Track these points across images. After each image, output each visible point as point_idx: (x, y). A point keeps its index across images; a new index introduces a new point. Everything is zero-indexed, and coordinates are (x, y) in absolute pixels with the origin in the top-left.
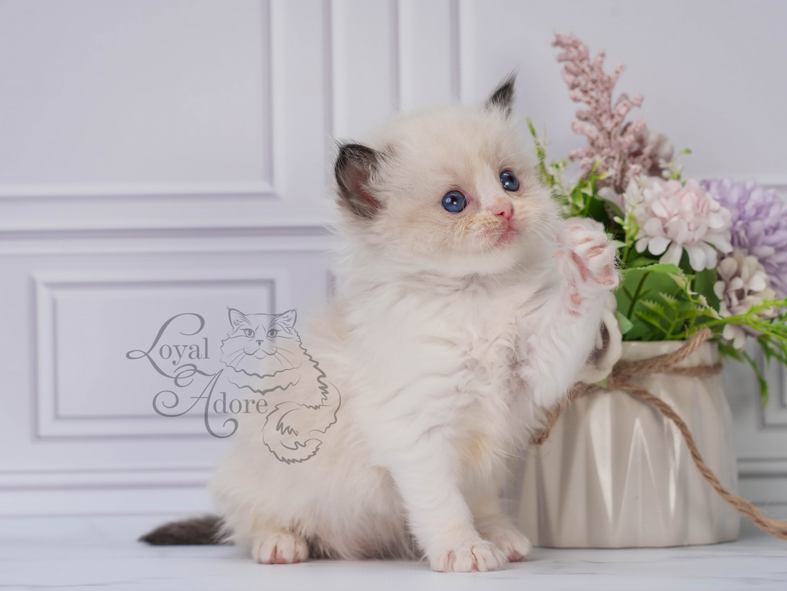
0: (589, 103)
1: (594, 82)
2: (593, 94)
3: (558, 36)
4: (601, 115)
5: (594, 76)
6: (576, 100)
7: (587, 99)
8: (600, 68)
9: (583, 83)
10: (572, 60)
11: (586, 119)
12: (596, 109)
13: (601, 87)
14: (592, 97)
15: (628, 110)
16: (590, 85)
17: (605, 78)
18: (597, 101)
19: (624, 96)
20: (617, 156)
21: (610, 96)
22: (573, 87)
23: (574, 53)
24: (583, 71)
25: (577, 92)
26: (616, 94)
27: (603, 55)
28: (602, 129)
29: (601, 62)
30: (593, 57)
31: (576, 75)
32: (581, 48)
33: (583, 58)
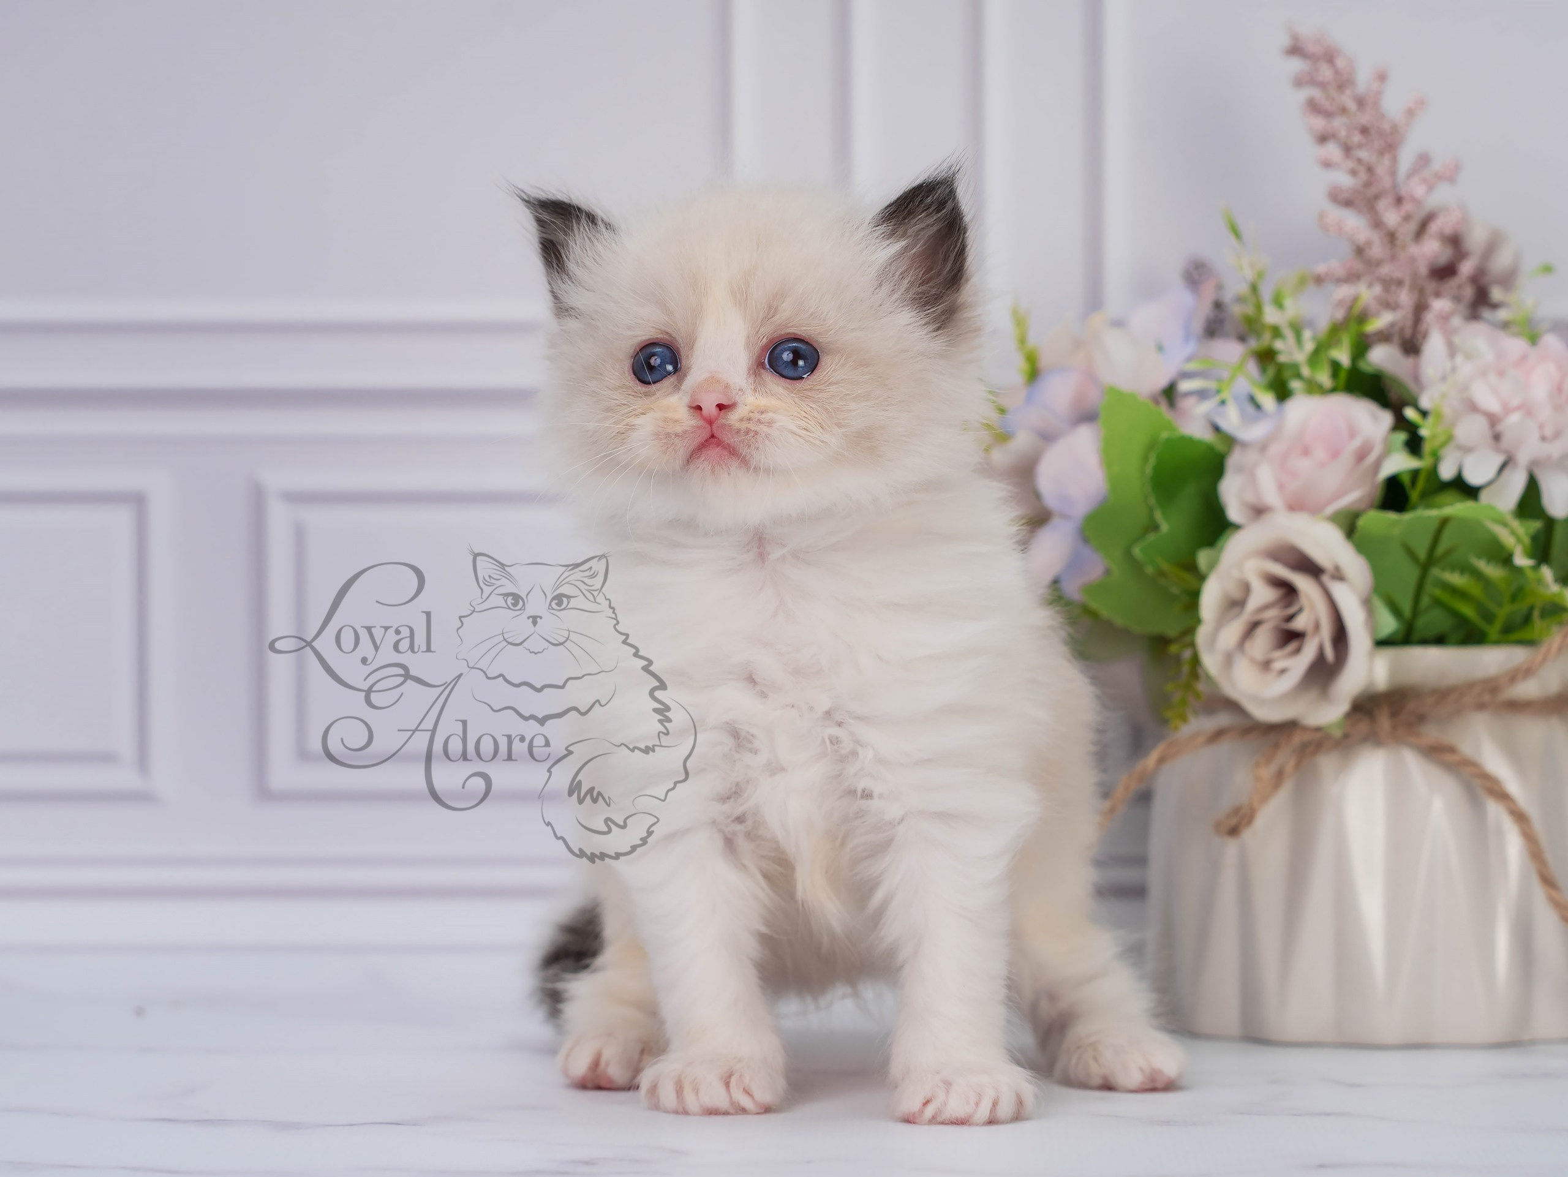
0: (1353, 173)
1: (1365, 131)
2: (1363, 154)
3: (1295, 38)
4: (1377, 197)
5: (1364, 119)
6: (1327, 164)
7: (1350, 164)
8: (1376, 105)
9: (1343, 133)
10: (1323, 85)
11: (1348, 203)
12: (1368, 184)
13: (1378, 144)
14: (1359, 161)
15: (1431, 188)
16: (1357, 138)
17: (1386, 127)
18: (1370, 170)
19: (1424, 160)
20: (1407, 282)
21: (1394, 160)
22: (1323, 139)
23: (1326, 73)
24: (1344, 110)
25: (1332, 150)
26: (1406, 157)
27: (1382, 77)
28: (1377, 224)
29: (1379, 93)
30: (1363, 79)
31: (1328, 115)
32: (1340, 63)
33: (1343, 83)
